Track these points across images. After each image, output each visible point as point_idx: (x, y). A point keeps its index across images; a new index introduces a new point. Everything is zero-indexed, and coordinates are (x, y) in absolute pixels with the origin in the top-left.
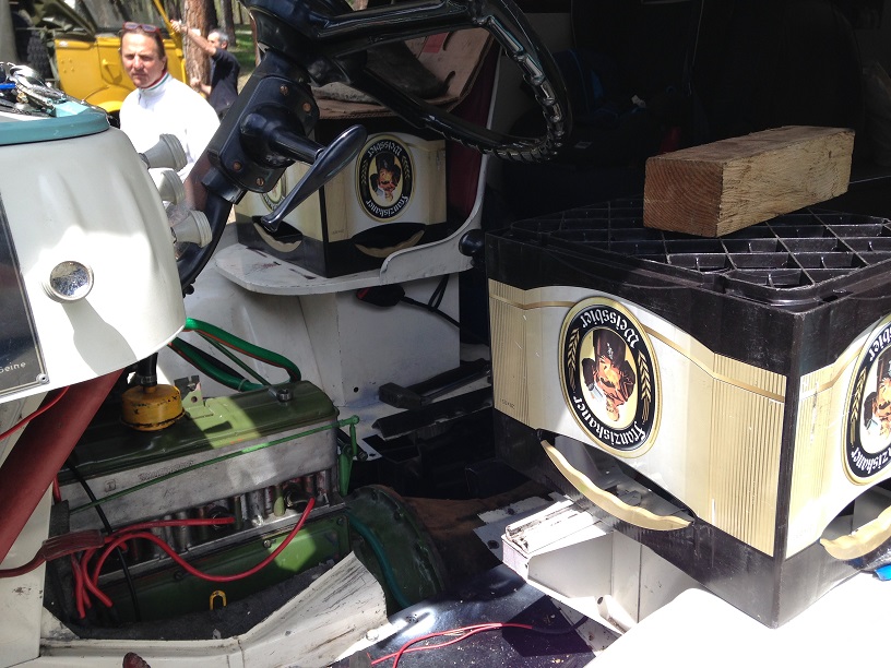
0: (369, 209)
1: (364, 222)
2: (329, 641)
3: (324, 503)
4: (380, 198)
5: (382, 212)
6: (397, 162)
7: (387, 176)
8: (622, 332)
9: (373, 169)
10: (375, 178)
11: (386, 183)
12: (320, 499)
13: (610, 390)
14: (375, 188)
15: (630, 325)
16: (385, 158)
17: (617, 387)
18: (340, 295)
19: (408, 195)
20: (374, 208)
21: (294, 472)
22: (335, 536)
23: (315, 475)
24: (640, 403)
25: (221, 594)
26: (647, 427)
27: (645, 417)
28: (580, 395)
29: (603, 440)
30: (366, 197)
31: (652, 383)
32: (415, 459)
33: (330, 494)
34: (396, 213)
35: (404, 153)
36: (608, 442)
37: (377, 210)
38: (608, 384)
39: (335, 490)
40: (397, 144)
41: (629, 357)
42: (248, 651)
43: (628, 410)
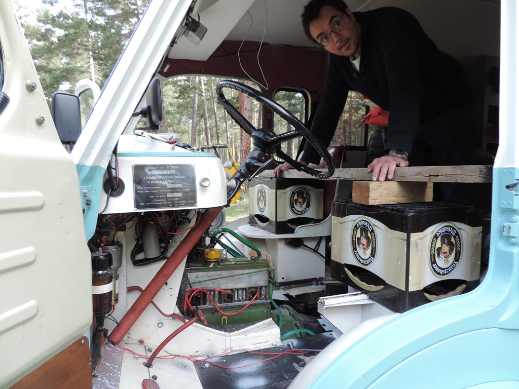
0: (293, 211)
1: (291, 216)
2: (259, 343)
3: (263, 299)
4: (297, 207)
5: (298, 213)
6: (305, 195)
7: (300, 200)
8: (367, 227)
9: (296, 197)
10: (296, 201)
11: (300, 202)
12: (262, 298)
13: (364, 246)
14: (296, 204)
15: (370, 225)
16: (300, 194)
17: (366, 245)
18: (280, 239)
19: (308, 208)
20: (295, 211)
21: (253, 285)
22: (266, 311)
23: (261, 288)
24: (372, 248)
25: (226, 317)
26: (373, 257)
27: (373, 253)
28: (356, 250)
29: (362, 264)
30: (292, 207)
31: (375, 242)
32: (302, 304)
33: (265, 297)
34: (303, 214)
35: (307, 192)
36: (363, 264)
37: (296, 212)
38: (363, 245)
39: (267, 296)
40: (305, 189)
41: (369, 235)
42: (232, 338)
43: (369, 252)
